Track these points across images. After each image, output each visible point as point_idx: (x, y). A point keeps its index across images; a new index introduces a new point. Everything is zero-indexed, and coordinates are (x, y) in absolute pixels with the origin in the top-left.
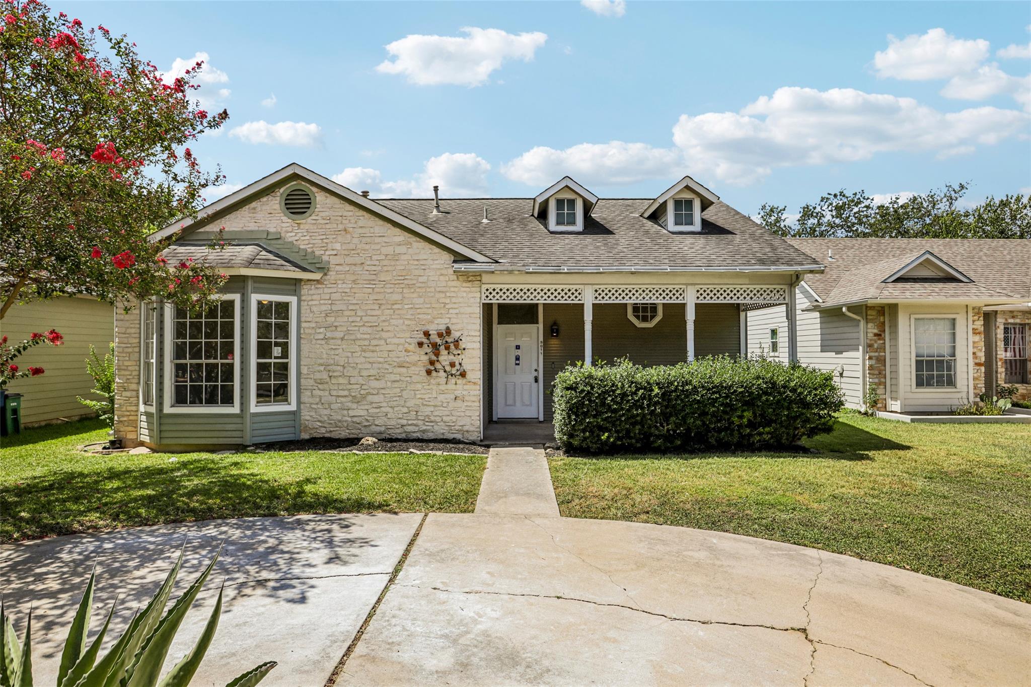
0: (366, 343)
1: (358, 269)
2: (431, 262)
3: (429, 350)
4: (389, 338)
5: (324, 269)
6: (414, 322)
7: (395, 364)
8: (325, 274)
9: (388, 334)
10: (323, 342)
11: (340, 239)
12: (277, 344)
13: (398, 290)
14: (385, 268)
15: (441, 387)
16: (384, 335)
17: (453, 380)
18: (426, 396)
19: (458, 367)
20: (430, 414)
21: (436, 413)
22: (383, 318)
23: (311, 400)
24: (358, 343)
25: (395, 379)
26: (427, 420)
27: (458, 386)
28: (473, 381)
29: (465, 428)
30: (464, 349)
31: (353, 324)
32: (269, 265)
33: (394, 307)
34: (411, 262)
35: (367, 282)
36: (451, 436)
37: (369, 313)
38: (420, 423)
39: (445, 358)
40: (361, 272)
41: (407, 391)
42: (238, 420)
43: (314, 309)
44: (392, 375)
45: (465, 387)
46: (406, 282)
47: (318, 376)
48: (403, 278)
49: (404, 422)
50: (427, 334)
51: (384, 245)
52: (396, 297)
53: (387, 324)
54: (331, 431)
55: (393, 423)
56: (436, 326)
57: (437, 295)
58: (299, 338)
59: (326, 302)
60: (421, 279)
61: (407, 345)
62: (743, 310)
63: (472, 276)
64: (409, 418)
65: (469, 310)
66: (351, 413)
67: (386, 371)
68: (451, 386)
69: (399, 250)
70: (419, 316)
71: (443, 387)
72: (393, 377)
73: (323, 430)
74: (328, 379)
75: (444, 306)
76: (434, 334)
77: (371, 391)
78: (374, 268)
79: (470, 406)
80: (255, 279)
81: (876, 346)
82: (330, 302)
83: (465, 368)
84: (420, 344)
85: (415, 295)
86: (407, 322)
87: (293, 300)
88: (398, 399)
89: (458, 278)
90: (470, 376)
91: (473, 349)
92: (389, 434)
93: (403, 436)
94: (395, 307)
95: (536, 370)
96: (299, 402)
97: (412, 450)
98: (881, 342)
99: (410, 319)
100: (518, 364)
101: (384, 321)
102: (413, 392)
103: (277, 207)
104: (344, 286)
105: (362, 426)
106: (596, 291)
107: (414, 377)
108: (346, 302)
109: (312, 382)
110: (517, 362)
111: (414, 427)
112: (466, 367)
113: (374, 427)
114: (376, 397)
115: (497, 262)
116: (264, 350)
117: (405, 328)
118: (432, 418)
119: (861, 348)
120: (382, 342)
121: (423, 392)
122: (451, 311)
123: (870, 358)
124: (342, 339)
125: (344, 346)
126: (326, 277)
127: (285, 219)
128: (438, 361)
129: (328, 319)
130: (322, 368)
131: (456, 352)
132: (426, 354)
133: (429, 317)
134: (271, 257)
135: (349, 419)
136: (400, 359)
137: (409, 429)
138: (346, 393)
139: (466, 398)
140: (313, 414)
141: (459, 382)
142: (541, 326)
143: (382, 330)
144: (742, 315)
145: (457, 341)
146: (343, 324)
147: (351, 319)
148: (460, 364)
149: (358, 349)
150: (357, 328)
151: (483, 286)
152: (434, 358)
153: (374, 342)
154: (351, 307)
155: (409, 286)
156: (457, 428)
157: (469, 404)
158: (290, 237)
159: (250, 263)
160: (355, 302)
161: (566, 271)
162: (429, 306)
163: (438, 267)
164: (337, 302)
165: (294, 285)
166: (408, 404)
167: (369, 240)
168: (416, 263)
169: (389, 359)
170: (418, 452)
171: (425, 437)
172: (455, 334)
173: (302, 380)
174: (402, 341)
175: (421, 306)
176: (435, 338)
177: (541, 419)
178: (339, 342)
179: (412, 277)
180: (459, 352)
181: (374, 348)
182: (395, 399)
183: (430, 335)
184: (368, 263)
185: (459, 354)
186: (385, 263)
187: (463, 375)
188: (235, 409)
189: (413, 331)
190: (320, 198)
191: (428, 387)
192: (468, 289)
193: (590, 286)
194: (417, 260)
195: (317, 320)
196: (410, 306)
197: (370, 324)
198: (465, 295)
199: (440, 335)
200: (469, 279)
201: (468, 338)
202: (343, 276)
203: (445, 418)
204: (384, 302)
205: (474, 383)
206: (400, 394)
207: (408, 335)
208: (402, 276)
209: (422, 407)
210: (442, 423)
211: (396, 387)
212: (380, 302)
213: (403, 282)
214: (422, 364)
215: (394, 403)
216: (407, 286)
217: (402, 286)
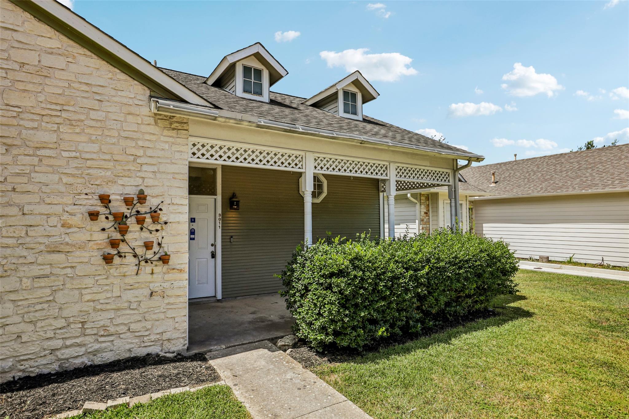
2: (113, 92)
3: (108, 225)
4: (30, 204)
6: (79, 180)
7: (42, 247)
9: (26, 198)
13: (49, 126)
14: (21, 86)
15: (127, 280)
16: (17, 198)
17: (148, 268)
18: (101, 297)
19: (156, 248)
20: (108, 323)
21: (118, 321)
25: (42, 272)
26: (102, 333)
27: (155, 276)
28: (178, 267)
29: (165, 336)
30: (166, 223)
33: (38, 153)
34: (76, 85)
36: (141, 352)
38: (89, 340)
39: (135, 236)
41: (66, 291)
44: (34, 267)
45: (167, 277)
46: (64, 115)
48: (58, 108)
49: (59, 343)
50: (105, 200)
51: (16, 45)
52: (45, 137)
53: (25, 180)
56: (121, 188)
57: (123, 143)
60: (93, 114)
61: (65, 217)
62: (383, 191)
63: (177, 122)
64: (67, 335)
65: (172, 168)
67: (21, 261)
68: (143, 277)
69: (48, 60)
70: (90, 171)
71: (131, 280)
72: (36, 270)
75: (134, 160)
76: (117, 200)
79: (172, 304)
81: (425, 220)
83: (166, 249)
84: (94, 216)
85: (83, 138)
86: (65, 180)
88: (45, 306)
89: (156, 123)
90: (172, 260)
91: (179, 222)
92: (23, 371)
93: (55, 367)
94: (43, 153)
95: (212, 245)
97: (88, 405)
98: (428, 218)
99: (73, 176)
100: (194, 239)
101: (17, 175)
102: (77, 292)
106: (315, 160)
107: (79, 267)
110: (192, 236)
111: (78, 349)
112: (168, 248)
115: (216, 107)
117: (62, 188)
118: (112, 329)
119: (417, 221)
120: (14, 211)
121: (95, 290)
122: (145, 168)
128: (123, 241)
131: (153, 227)
132: (103, 230)
133: (109, 173)
136: (51, 239)
137: (67, 353)
139: (168, 292)
141: (157, 270)
142: (219, 197)
143: (14, 189)
144: (381, 194)
145: (155, 212)
148: (159, 244)
151: (191, 139)
152: (117, 236)
155: (71, 123)
156: (153, 337)
157: (172, 300)
161: (301, 130)
162: (107, 157)
163: (125, 101)
166: (65, 313)
168: (84, 88)
169: (28, 240)
170: (102, 406)
171: (98, 361)
172: (152, 202)
174: (58, 209)
175: (94, 156)
176: (118, 206)
177: (219, 296)
179: (77, 109)
180: (159, 227)
182: (38, 307)
183: (110, 202)
185: (157, 231)
187: (164, 259)
189: (79, 194)
191: (108, 282)
192: (171, 140)
193: (311, 154)
194: (87, 84)
196: (73, 154)
198: (166, 146)
199: (128, 202)
200: (173, 126)
201: (172, 208)
203: (133, 327)
204: (17, 142)
205: (181, 271)
206: (51, 298)
207: (69, 200)
208: (56, 104)
209: (93, 314)
210: (128, 334)
211: (41, 287)
212: (9, 141)
213: (59, 114)
214: (95, 247)
215: (37, 314)
216: (68, 122)
217: (58, 120)
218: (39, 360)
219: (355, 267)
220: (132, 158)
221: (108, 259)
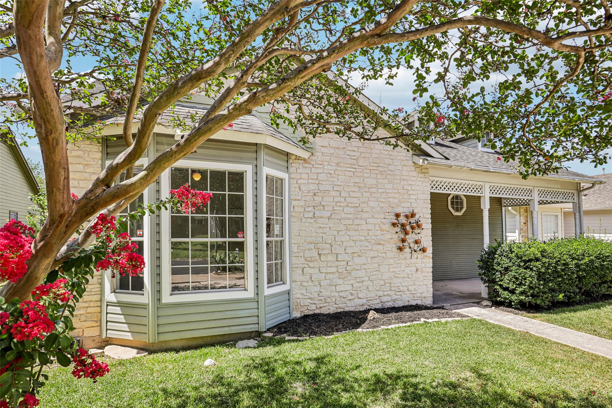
0: (350, 222)
1: (341, 152)
3: (398, 230)
4: (368, 218)
5: (312, 150)
6: (386, 205)
7: (374, 242)
8: (313, 155)
9: (367, 215)
10: (312, 221)
12: (277, 222)
13: (373, 175)
14: (363, 155)
15: (407, 261)
16: (364, 215)
17: (415, 255)
18: (397, 270)
20: (399, 284)
21: (403, 284)
22: (362, 200)
23: (302, 278)
24: (343, 222)
25: (374, 255)
26: (397, 290)
27: (418, 260)
28: (428, 255)
29: (423, 295)
30: (422, 229)
31: (338, 204)
33: (371, 190)
34: (383, 152)
35: (350, 166)
36: (414, 303)
37: (351, 194)
38: (393, 293)
39: (410, 236)
40: (343, 156)
41: (383, 266)
42: (254, 305)
43: (303, 188)
44: (371, 252)
45: (423, 261)
46: (379, 169)
47: (308, 254)
48: (377, 165)
49: (381, 293)
50: (397, 216)
52: (372, 182)
53: (366, 205)
54: (321, 307)
55: (373, 295)
56: (402, 209)
57: (402, 182)
58: (290, 216)
59: (314, 181)
60: (391, 168)
61: (382, 225)
62: (505, 206)
63: (424, 169)
64: (384, 289)
65: (423, 197)
66: (339, 288)
67: (367, 248)
68: (414, 260)
70: (390, 199)
71: (409, 261)
72: (372, 254)
73: (313, 307)
74: (318, 256)
77: (355, 267)
78: (354, 154)
79: (426, 276)
81: (524, 229)
82: (317, 182)
83: (423, 244)
84: (394, 225)
85: (386, 181)
86: (380, 205)
87: (285, 176)
88: (376, 273)
89: (415, 170)
91: (427, 229)
92: (368, 305)
96: (292, 282)
99: (383, 202)
101: (363, 203)
102: (387, 266)
104: (329, 167)
105: (347, 300)
107: (388, 253)
108: (331, 183)
109: (302, 260)
111: (388, 298)
113: (357, 300)
114: (359, 272)
115: (447, 158)
117: (379, 209)
118: (402, 288)
120: (363, 222)
121: (394, 266)
122: (412, 197)
123: (522, 237)
124: (329, 218)
125: (331, 225)
126: (312, 157)
128: (405, 239)
129: (316, 198)
130: (312, 246)
131: (417, 231)
132: (397, 232)
133: (397, 200)
135: (337, 294)
136: (378, 237)
137: (385, 299)
138: (334, 269)
139: (423, 270)
140: (304, 291)
141: (419, 256)
143: (362, 210)
144: (503, 208)
145: (418, 222)
146: (329, 203)
147: (336, 200)
149: (343, 228)
150: (341, 208)
151: (431, 178)
152: (403, 236)
153: (357, 222)
154: (335, 189)
156: (418, 295)
157: (425, 274)
160: (339, 183)
162: (396, 191)
163: (402, 159)
164: (324, 183)
165: (287, 160)
166: (384, 278)
168: (386, 153)
169: (369, 237)
172: (417, 216)
173: (293, 258)
174: (379, 221)
175: (391, 191)
176: (403, 220)
178: (326, 221)
179: (384, 165)
180: (420, 231)
181: (356, 227)
182: (374, 273)
183: (399, 217)
184: (350, 148)
185: (419, 233)
186: (363, 150)
187: (424, 250)
189: (386, 213)
191: (399, 262)
192: (423, 179)
195: (306, 198)
196: (382, 190)
197: (353, 205)
198: (420, 183)
199: (407, 216)
200: (423, 171)
201: (424, 220)
202: (329, 158)
203: (410, 288)
204: (363, 185)
205: (429, 257)
206: (378, 269)
207: (382, 216)
208: (376, 163)
209: (394, 279)
210: (408, 292)
211: (374, 263)
212: (360, 185)
213: (377, 168)
214: (394, 242)
215: (374, 277)
216: (380, 173)
217: (377, 172)
218: (375, 301)
219: (543, 256)
220: (406, 191)
221: (400, 249)
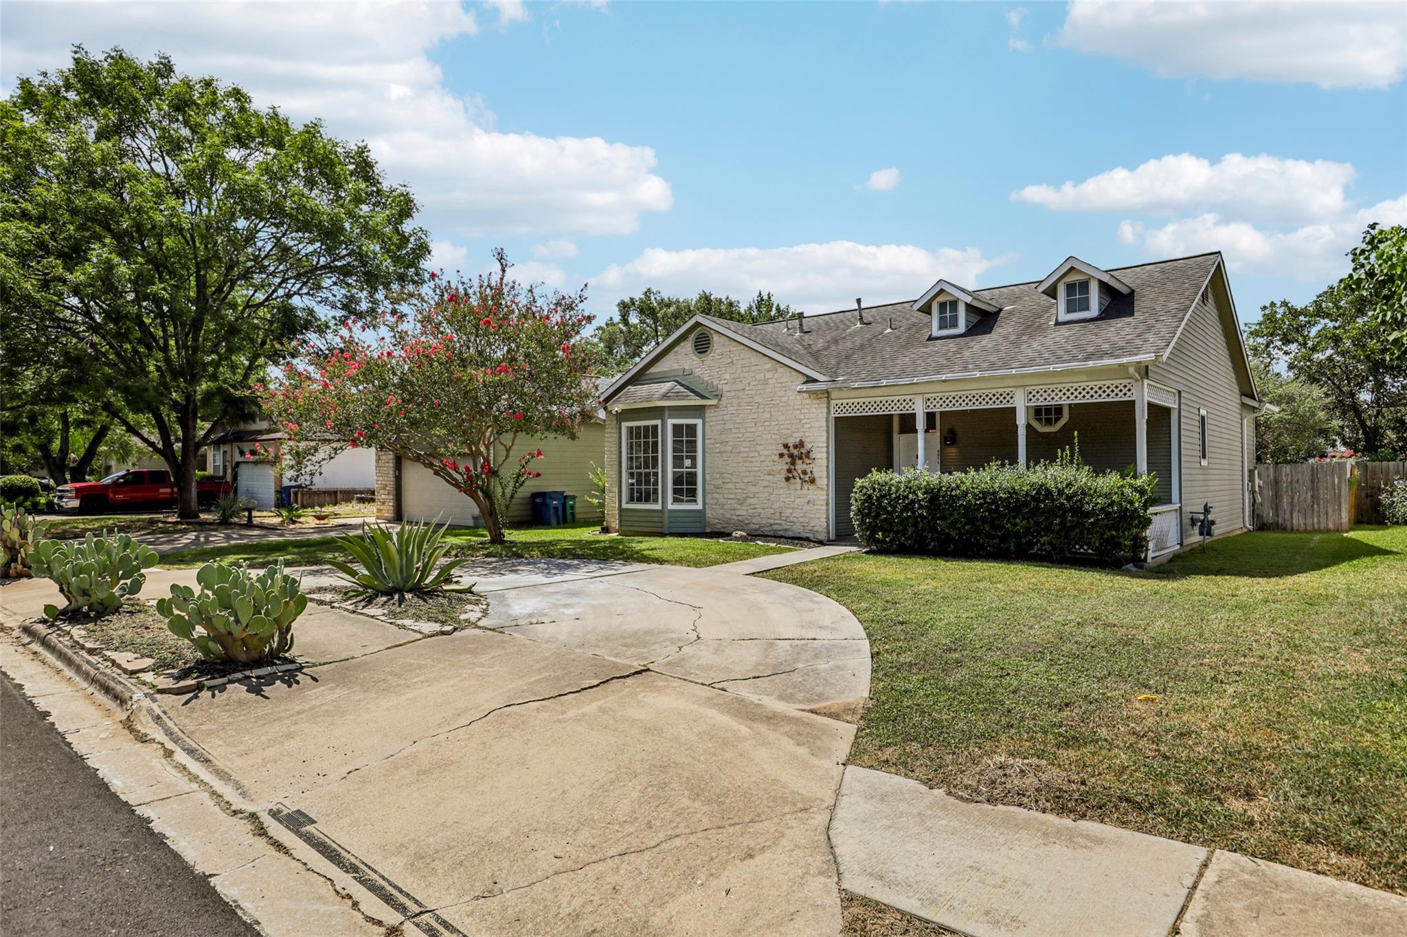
0: (747, 455)
1: (741, 394)
3: (789, 460)
4: (762, 450)
5: (719, 397)
6: (778, 437)
7: (766, 472)
8: (720, 400)
9: (762, 447)
10: (719, 455)
11: (728, 370)
12: (687, 457)
13: (767, 410)
14: (759, 392)
15: (797, 492)
16: (759, 448)
17: (806, 486)
18: (787, 500)
19: (809, 475)
20: (790, 515)
21: (794, 515)
22: (758, 434)
23: (712, 502)
24: (741, 455)
25: (766, 485)
26: (788, 520)
27: (810, 491)
28: (821, 487)
29: (816, 529)
30: (814, 459)
31: (738, 440)
32: (678, 396)
34: (776, 385)
35: (747, 404)
36: (804, 535)
37: (748, 430)
38: (783, 522)
39: (800, 466)
40: (743, 397)
41: (773, 495)
42: (661, 515)
43: (713, 428)
44: (763, 482)
45: (815, 492)
46: (773, 402)
47: (716, 482)
49: (772, 522)
50: (786, 446)
51: (756, 372)
52: (767, 415)
53: (760, 438)
54: (724, 526)
55: (764, 522)
56: (794, 439)
57: (795, 412)
58: (704, 452)
59: (721, 422)
60: (783, 399)
61: (773, 456)
63: (817, 394)
64: (775, 518)
65: (817, 424)
66: (738, 513)
67: (759, 478)
68: (805, 491)
69: (767, 375)
70: (781, 431)
71: (799, 492)
72: (766, 483)
73: (719, 526)
74: (722, 484)
75: (800, 422)
76: (792, 446)
77: (750, 495)
78: (751, 392)
80: (670, 408)
82: (723, 422)
83: (814, 475)
84: (781, 455)
85: (779, 413)
86: (774, 437)
87: (699, 422)
88: (767, 501)
89: (806, 397)
90: (818, 482)
91: (822, 458)
93: (771, 533)
94: (766, 424)
96: (704, 504)
99: (775, 434)
101: (758, 436)
102: (777, 496)
103: (690, 349)
104: (732, 408)
105: (744, 523)
106: (926, 400)
107: (778, 483)
108: (734, 421)
109: (711, 487)
111: (779, 526)
112: (816, 475)
113: (752, 524)
114: (753, 499)
115: (833, 380)
116: (678, 461)
117: (771, 441)
118: (791, 519)
120: (757, 454)
121: (784, 495)
122: (803, 425)
124: (731, 452)
125: (732, 458)
126: (721, 402)
127: (694, 358)
128: (794, 469)
129: (722, 436)
130: (718, 476)
131: (808, 461)
132: (786, 463)
133: (789, 431)
134: (682, 389)
135: (736, 517)
136: (768, 468)
137: (775, 527)
138: (733, 496)
139: (816, 502)
140: (713, 512)
141: (811, 487)
143: (757, 444)
145: (810, 452)
146: (731, 440)
147: (736, 436)
148: (811, 472)
149: (741, 460)
150: (740, 443)
151: (831, 402)
152: (792, 467)
153: (752, 454)
154: (736, 426)
155: (775, 406)
156: (808, 527)
157: (818, 507)
158: (698, 372)
159: (665, 396)
160: (739, 421)
162: (789, 422)
164: (727, 422)
165: (699, 411)
166: (775, 506)
167: (747, 369)
168: (779, 386)
169: (762, 468)
170: (759, 544)
172: (808, 446)
173: (705, 485)
174: (770, 452)
175: (783, 422)
176: (793, 450)
178: (729, 454)
179: (777, 398)
180: (811, 461)
181: (751, 459)
182: (765, 501)
183: (789, 447)
184: (748, 388)
185: (810, 463)
186: (760, 387)
187: (813, 481)
188: (658, 507)
189: (778, 444)
190: (716, 338)
191: (788, 492)
192: (819, 406)
194: (781, 383)
195: (715, 437)
196: (776, 423)
197: (749, 439)
198: (814, 410)
199: (797, 447)
200: (818, 397)
201: (818, 449)
202: (731, 400)
203: (801, 520)
205: (822, 489)
207: (773, 447)
209: (784, 509)
210: (800, 524)
213: (770, 402)
214: (783, 472)
217: (771, 406)
220: (799, 420)
221: (787, 479)
